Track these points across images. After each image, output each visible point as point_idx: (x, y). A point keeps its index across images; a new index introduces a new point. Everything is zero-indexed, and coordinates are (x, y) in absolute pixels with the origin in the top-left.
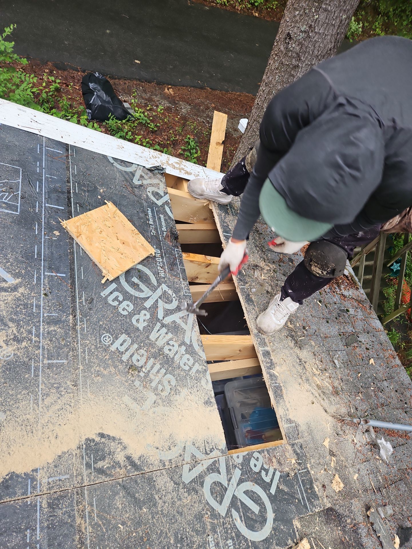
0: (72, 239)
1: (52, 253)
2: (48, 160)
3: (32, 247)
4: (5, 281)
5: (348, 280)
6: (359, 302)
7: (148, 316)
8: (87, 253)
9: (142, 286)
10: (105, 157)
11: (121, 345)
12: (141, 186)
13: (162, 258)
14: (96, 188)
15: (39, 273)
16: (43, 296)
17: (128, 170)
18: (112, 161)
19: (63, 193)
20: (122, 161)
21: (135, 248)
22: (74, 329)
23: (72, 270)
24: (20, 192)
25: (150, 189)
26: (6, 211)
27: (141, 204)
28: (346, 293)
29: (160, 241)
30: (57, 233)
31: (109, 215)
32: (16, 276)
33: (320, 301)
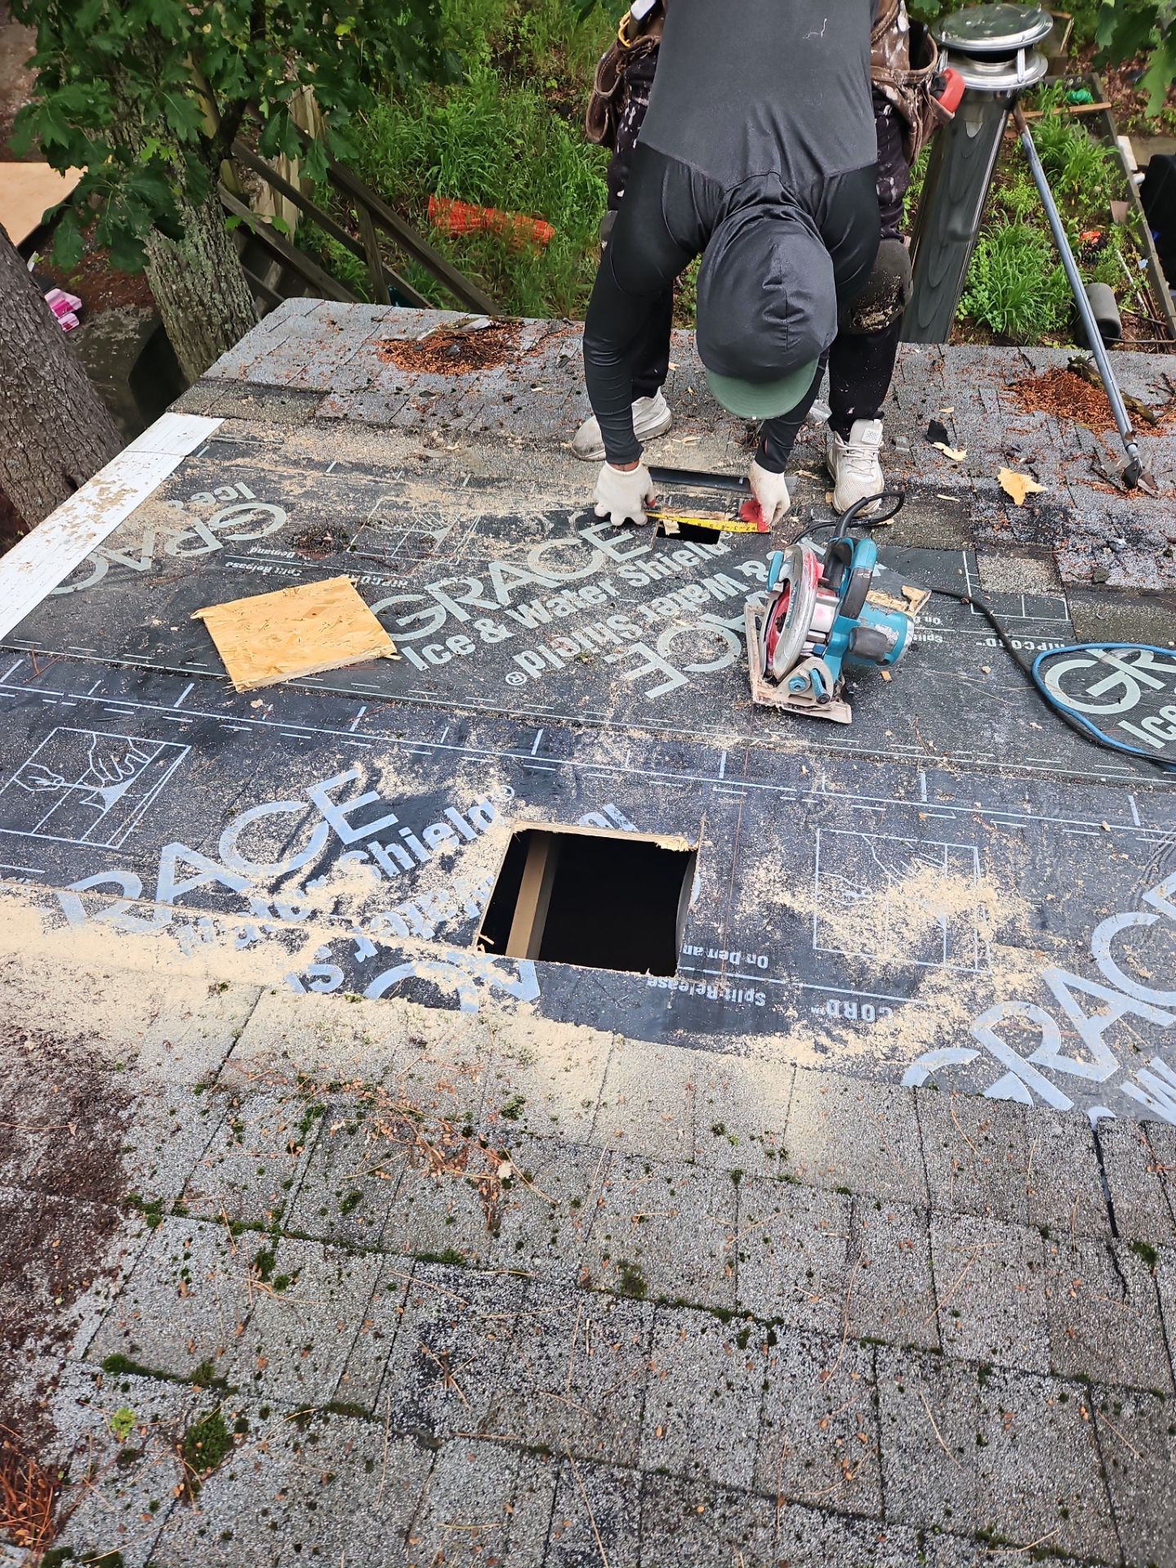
0: (278, 686)
1: (305, 717)
2: (41, 685)
3: (283, 739)
4: (353, 781)
5: (498, 328)
6: (551, 332)
7: (489, 622)
8: (320, 670)
9: (423, 615)
10: (50, 598)
11: (534, 664)
12: (157, 561)
13: (363, 574)
14: (147, 629)
15: (347, 738)
16: (401, 740)
17: (102, 569)
18: (69, 589)
19: (146, 679)
20: (75, 573)
21: (328, 602)
22: (483, 712)
23: (353, 697)
24: (129, 738)
25: (171, 549)
26: (178, 761)
27: (209, 573)
28: (526, 345)
29: (319, 569)
30: (255, 704)
31: (235, 620)
32: (345, 766)
33: (534, 386)
